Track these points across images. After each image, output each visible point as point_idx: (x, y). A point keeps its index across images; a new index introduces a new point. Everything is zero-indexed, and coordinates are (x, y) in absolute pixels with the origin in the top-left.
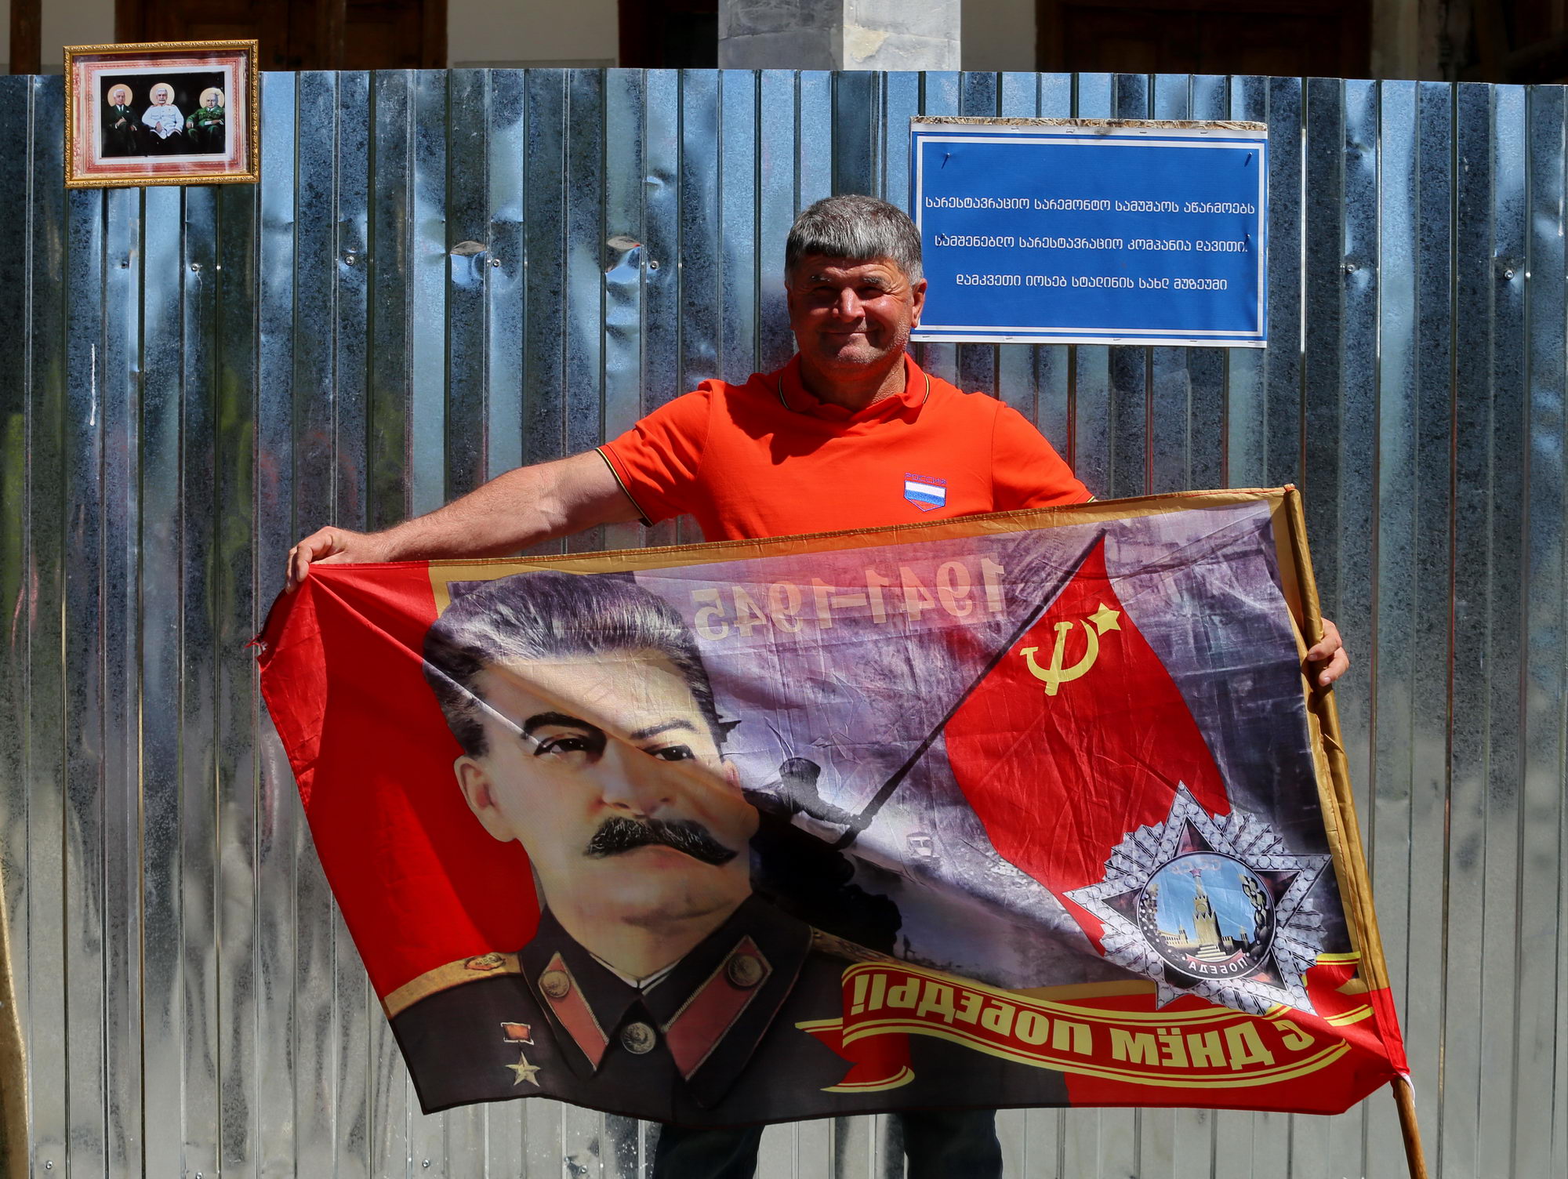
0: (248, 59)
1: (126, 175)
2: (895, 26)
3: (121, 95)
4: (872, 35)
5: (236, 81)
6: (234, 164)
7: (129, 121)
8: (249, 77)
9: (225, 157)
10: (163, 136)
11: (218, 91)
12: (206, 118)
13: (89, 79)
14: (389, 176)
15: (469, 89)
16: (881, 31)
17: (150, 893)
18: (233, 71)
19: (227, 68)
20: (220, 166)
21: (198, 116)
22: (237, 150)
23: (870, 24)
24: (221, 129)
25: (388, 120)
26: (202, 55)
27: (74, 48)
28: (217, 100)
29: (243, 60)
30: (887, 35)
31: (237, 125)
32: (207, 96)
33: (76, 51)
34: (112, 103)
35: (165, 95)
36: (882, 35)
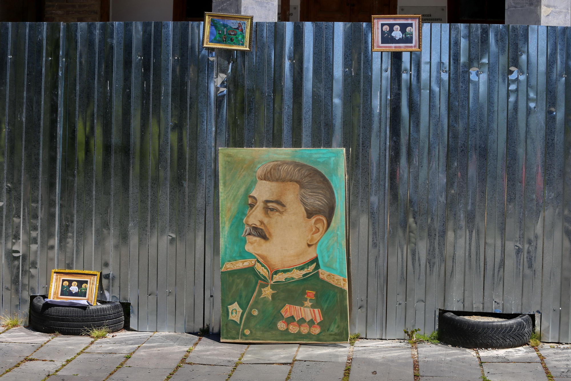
0: (419, 20)
1: (387, 48)
2: (554, 7)
3: (386, 28)
4: (548, 9)
5: (416, 25)
6: (415, 46)
7: (388, 35)
8: (419, 24)
9: (413, 45)
10: (397, 39)
11: (411, 28)
12: (408, 35)
13: (378, 24)
14: (455, 51)
15: (475, 29)
16: (551, 8)
17: (391, 231)
18: (415, 23)
19: (413, 22)
20: (411, 47)
21: (406, 34)
22: (416, 43)
23: (548, 6)
24: (412, 37)
25: (454, 36)
26: (407, 18)
27: (374, 16)
28: (411, 30)
29: (417, 20)
30: (552, 9)
31: (416, 36)
32: (408, 29)
33: (374, 17)
34: (384, 30)
35: (398, 28)
36: (551, 9)
